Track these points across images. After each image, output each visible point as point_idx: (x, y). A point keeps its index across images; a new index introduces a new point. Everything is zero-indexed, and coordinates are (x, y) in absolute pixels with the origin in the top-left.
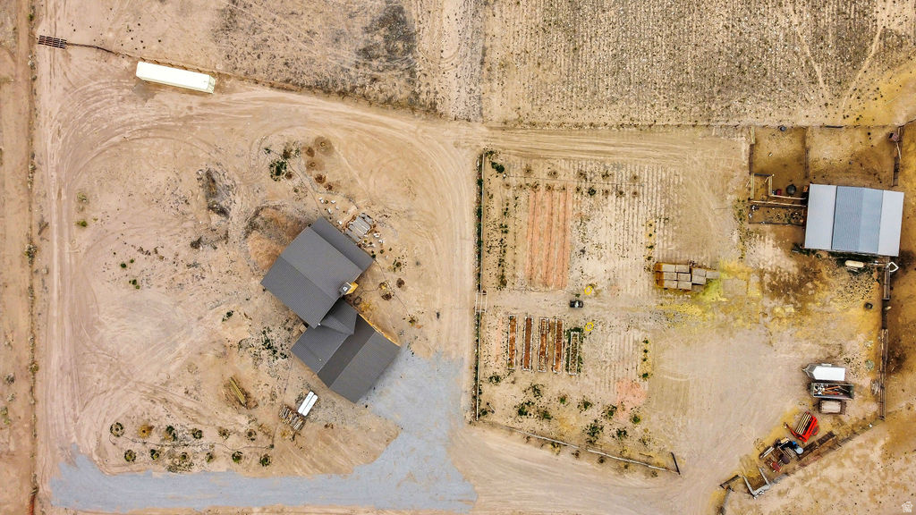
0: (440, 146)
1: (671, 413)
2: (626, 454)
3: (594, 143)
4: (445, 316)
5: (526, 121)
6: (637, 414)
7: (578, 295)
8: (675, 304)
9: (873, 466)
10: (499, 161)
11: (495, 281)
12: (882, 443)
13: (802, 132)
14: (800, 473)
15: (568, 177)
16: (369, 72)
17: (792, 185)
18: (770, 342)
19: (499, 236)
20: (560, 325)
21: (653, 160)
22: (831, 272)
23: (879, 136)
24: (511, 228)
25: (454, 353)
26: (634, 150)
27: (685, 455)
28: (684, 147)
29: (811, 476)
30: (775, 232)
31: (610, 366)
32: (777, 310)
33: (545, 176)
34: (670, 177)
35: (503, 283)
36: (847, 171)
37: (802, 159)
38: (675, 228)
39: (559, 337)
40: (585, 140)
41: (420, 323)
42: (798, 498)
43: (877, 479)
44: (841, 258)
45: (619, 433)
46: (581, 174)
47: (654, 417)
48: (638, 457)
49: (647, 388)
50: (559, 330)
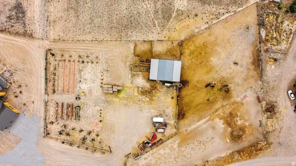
0: (34, 47)
1: (109, 133)
2: (95, 147)
3: (83, 46)
4: (35, 103)
5: (62, 39)
6: (98, 134)
7: (79, 95)
8: (110, 98)
9: (175, 149)
10: (53, 52)
11: (52, 91)
12: (178, 142)
13: (151, 42)
14: (151, 152)
15: (75, 57)
16: (10, 24)
17: (148, 59)
18: (141, 110)
19: (53, 76)
20: (73, 105)
21: (103, 52)
22: (160, 87)
23: (176, 43)
24: (57, 74)
25: (38, 114)
26: (97, 48)
27: (114, 147)
28: (113, 47)
29: (155, 153)
30: (142, 74)
31: (89, 118)
32: (143, 99)
33: (68, 57)
34: (108, 57)
35: (54, 92)
36: (165, 55)
37: (151, 51)
38: (110, 73)
39: (72, 109)
40: (81, 45)
41: (27, 105)
42: (151, 160)
43: (176, 154)
44: (164, 82)
45: (92, 140)
46: (80, 56)
47: (104, 135)
48: (99, 148)
49: (101, 125)
50: (72, 107)
